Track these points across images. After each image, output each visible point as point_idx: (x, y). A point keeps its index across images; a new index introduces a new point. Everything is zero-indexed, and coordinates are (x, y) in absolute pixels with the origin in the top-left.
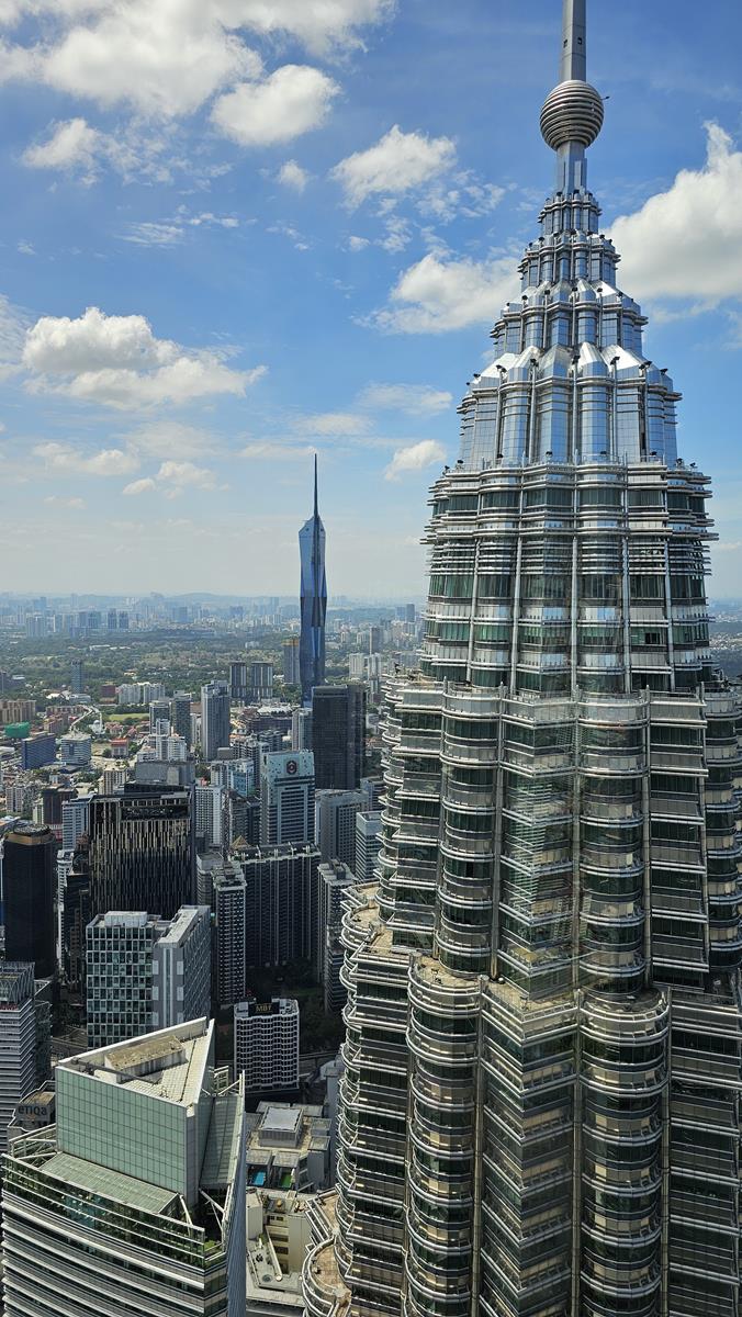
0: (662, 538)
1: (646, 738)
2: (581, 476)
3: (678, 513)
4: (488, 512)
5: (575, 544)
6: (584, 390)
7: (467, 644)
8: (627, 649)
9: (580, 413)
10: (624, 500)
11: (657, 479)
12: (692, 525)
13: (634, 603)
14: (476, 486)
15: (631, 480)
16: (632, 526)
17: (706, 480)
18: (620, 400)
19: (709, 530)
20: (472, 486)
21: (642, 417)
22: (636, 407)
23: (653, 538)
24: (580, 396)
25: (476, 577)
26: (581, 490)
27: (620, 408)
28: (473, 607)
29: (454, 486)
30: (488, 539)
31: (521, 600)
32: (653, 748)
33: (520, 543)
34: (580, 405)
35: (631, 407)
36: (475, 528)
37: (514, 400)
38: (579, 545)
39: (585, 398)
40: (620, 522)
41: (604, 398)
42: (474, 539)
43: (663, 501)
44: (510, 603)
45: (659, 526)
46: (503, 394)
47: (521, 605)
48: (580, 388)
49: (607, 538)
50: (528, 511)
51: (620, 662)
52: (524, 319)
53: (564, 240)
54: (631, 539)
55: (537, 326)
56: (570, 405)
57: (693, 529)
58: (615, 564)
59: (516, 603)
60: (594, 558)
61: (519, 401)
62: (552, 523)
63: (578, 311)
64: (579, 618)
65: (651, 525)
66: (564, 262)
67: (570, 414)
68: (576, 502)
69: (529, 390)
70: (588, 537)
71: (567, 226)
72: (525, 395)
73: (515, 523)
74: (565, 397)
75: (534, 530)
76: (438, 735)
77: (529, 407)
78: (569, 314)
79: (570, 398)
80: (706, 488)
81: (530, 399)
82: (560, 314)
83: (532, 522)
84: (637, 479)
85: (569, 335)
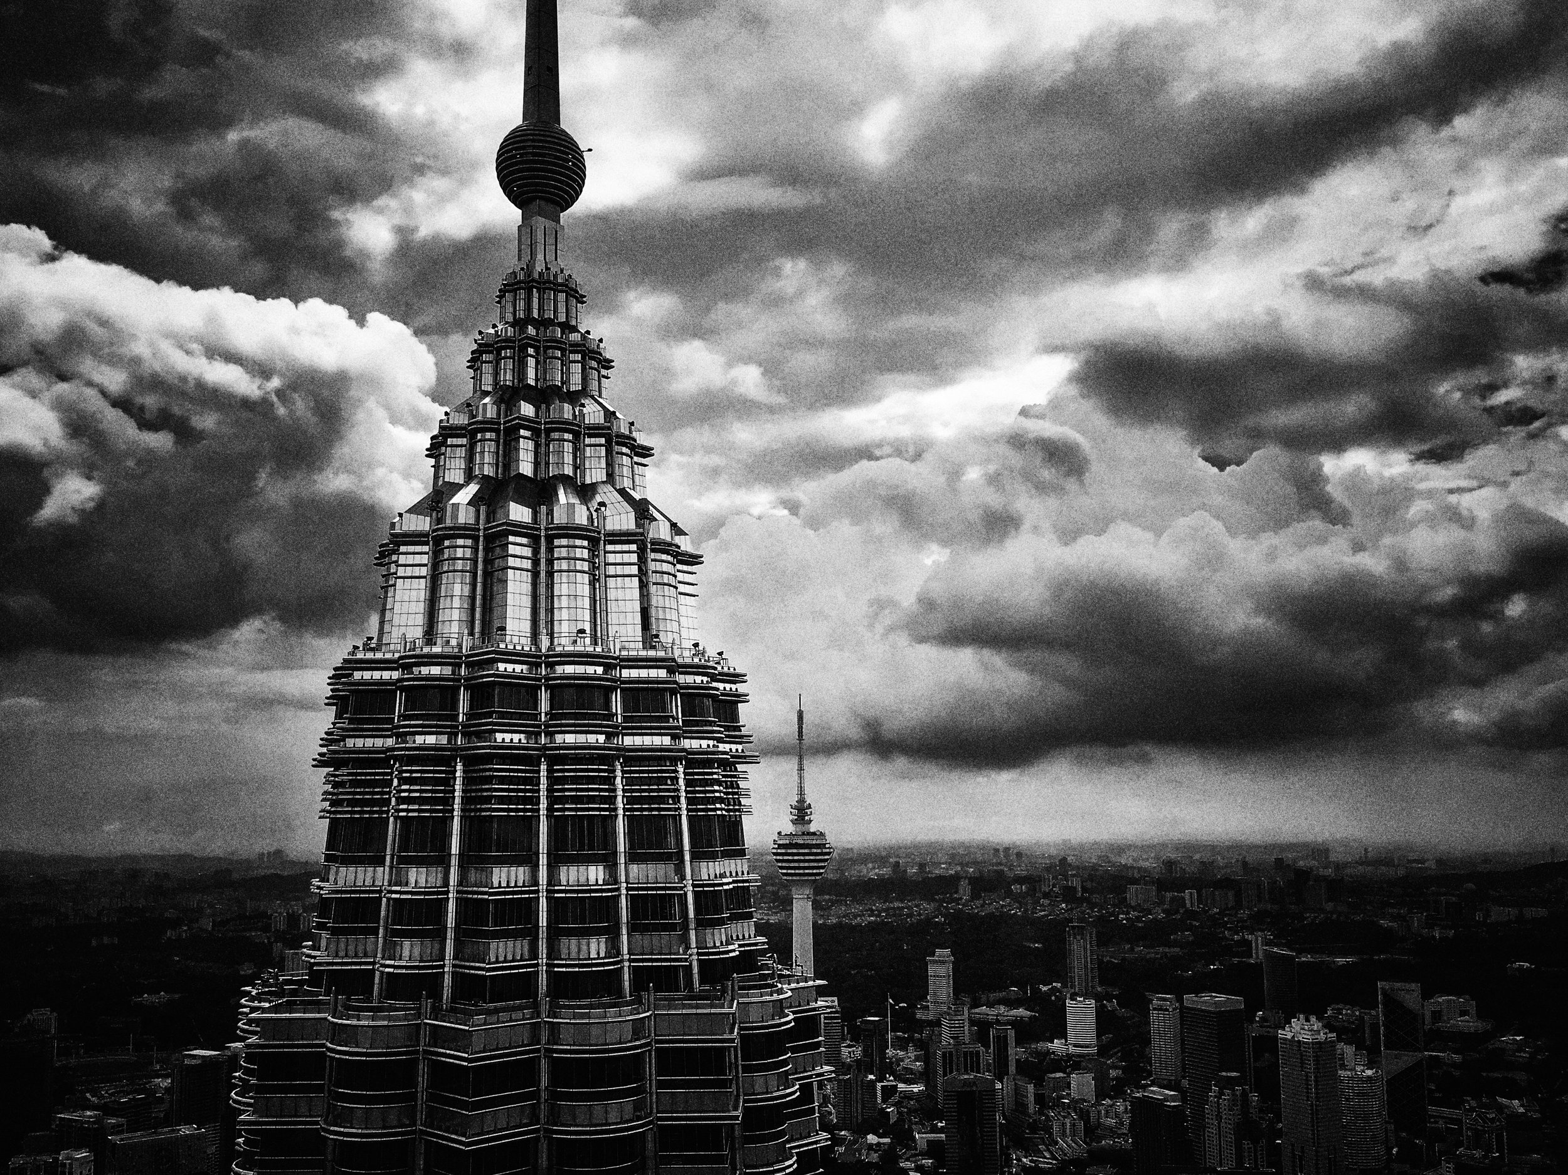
0: (675, 761)
1: (651, 1067)
2: (551, 665)
3: (697, 723)
4: (410, 717)
5: (543, 767)
6: (557, 542)
7: (374, 931)
8: (624, 929)
9: (550, 574)
10: (617, 703)
11: (662, 673)
12: (720, 740)
13: (633, 857)
14: (395, 675)
15: (627, 675)
16: (628, 741)
17: (736, 678)
18: (611, 558)
19: (746, 749)
20: (386, 675)
21: (643, 586)
22: (634, 570)
23: (660, 760)
24: (550, 549)
25: (391, 819)
26: (552, 689)
27: (611, 570)
28: (387, 869)
29: (357, 675)
30: (411, 760)
31: (461, 857)
32: (661, 1084)
33: (459, 767)
34: (550, 562)
35: (628, 570)
36: (390, 742)
37: (462, 549)
38: (550, 771)
39: (556, 553)
40: (609, 736)
41: (585, 554)
42: (388, 758)
43: (676, 707)
44: (443, 863)
45: (669, 743)
46: (438, 541)
47: (461, 866)
48: (550, 539)
49: (591, 760)
50: (470, 716)
51: (614, 949)
52: (471, 433)
53: (531, 331)
54: (628, 761)
55: (490, 447)
56: (536, 562)
57: (722, 747)
58: (603, 800)
59: (454, 861)
60: (570, 790)
61: (460, 553)
62: (508, 737)
63: (548, 431)
64: (550, 883)
65: (657, 741)
66: (531, 362)
67: (535, 575)
68: (544, 706)
69: (476, 539)
70: (563, 759)
71: (535, 315)
72: (469, 542)
73: (452, 735)
74: (527, 552)
75: (482, 747)
76: (319, 1089)
77: (475, 561)
78: (536, 434)
79: (536, 552)
80: (741, 688)
81: (475, 550)
82: (522, 432)
83: (480, 735)
84: (634, 673)
85: (536, 464)
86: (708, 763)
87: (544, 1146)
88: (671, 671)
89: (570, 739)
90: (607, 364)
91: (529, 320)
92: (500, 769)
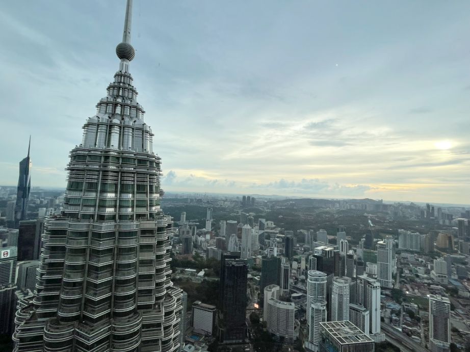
0: (147, 174)
1: (139, 233)
2: (123, 153)
3: (152, 167)
4: (91, 161)
5: (120, 174)
6: (125, 128)
7: (79, 205)
8: (135, 207)
9: (123, 135)
10: (136, 162)
11: (146, 157)
13: (137, 193)
14: (87, 153)
15: (139, 156)
16: (138, 170)
17: (159, 159)
18: (136, 133)
19: (161, 173)
20: (85, 152)
21: (143, 139)
23: (144, 174)
24: (124, 130)
25: (84, 182)
26: (123, 158)
27: (136, 135)
28: (83, 193)
29: (78, 152)
30: (90, 170)
31: (100, 191)
32: (141, 237)
33: (101, 173)
34: (123, 132)
35: (140, 136)
36: (85, 166)
37: (104, 128)
38: (121, 175)
39: (125, 130)
40: (134, 168)
41: (131, 131)
42: (84, 170)
43: (148, 164)
44: (96, 192)
45: (146, 170)
46: (98, 125)
48: (124, 127)
49: (130, 173)
50: (104, 162)
51: (133, 211)
52: (107, 104)
53: (121, 84)
54: (138, 173)
55: (111, 107)
56: (120, 132)
57: (157, 172)
58: (132, 181)
59: (99, 192)
60: (125, 179)
61: (103, 128)
62: (112, 167)
63: (124, 106)
64: (120, 197)
65: (144, 170)
66: (121, 91)
67: (120, 135)
68: (121, 162)
69: (107, 125)
70: (124, 172)
71: (122, 81)
72: (106, 126)
73: (100, 166)
74: (119, 130)
75: (106, 169)
76: (65, 237)
77: (107, 130)
78: (121, 105)
79: (120, 129)
80: (160, 161)
81: (107, 128)
82: (119, 105)
83: (106, 166)
84: (140, 157)
85: (121, 112)
86: (153, 175)
87: (116, 249)
88: (148, 156)
89: (126, 169)
90: (137, 93)
91: (120, 82)
92: (110, 174)
